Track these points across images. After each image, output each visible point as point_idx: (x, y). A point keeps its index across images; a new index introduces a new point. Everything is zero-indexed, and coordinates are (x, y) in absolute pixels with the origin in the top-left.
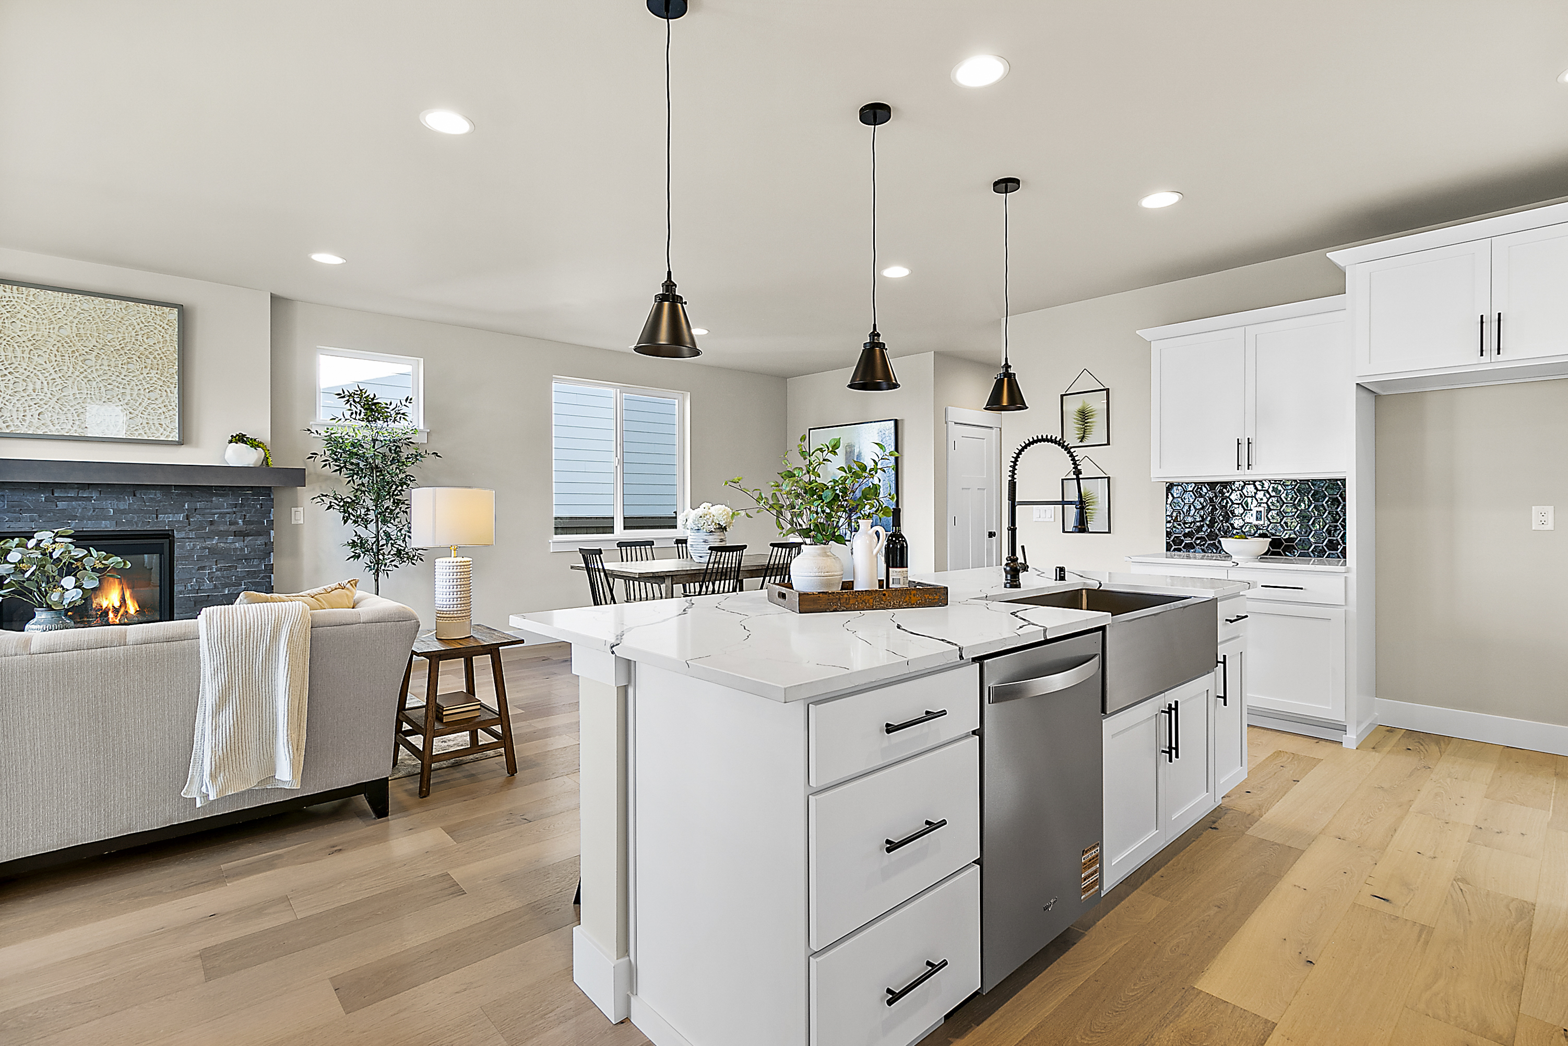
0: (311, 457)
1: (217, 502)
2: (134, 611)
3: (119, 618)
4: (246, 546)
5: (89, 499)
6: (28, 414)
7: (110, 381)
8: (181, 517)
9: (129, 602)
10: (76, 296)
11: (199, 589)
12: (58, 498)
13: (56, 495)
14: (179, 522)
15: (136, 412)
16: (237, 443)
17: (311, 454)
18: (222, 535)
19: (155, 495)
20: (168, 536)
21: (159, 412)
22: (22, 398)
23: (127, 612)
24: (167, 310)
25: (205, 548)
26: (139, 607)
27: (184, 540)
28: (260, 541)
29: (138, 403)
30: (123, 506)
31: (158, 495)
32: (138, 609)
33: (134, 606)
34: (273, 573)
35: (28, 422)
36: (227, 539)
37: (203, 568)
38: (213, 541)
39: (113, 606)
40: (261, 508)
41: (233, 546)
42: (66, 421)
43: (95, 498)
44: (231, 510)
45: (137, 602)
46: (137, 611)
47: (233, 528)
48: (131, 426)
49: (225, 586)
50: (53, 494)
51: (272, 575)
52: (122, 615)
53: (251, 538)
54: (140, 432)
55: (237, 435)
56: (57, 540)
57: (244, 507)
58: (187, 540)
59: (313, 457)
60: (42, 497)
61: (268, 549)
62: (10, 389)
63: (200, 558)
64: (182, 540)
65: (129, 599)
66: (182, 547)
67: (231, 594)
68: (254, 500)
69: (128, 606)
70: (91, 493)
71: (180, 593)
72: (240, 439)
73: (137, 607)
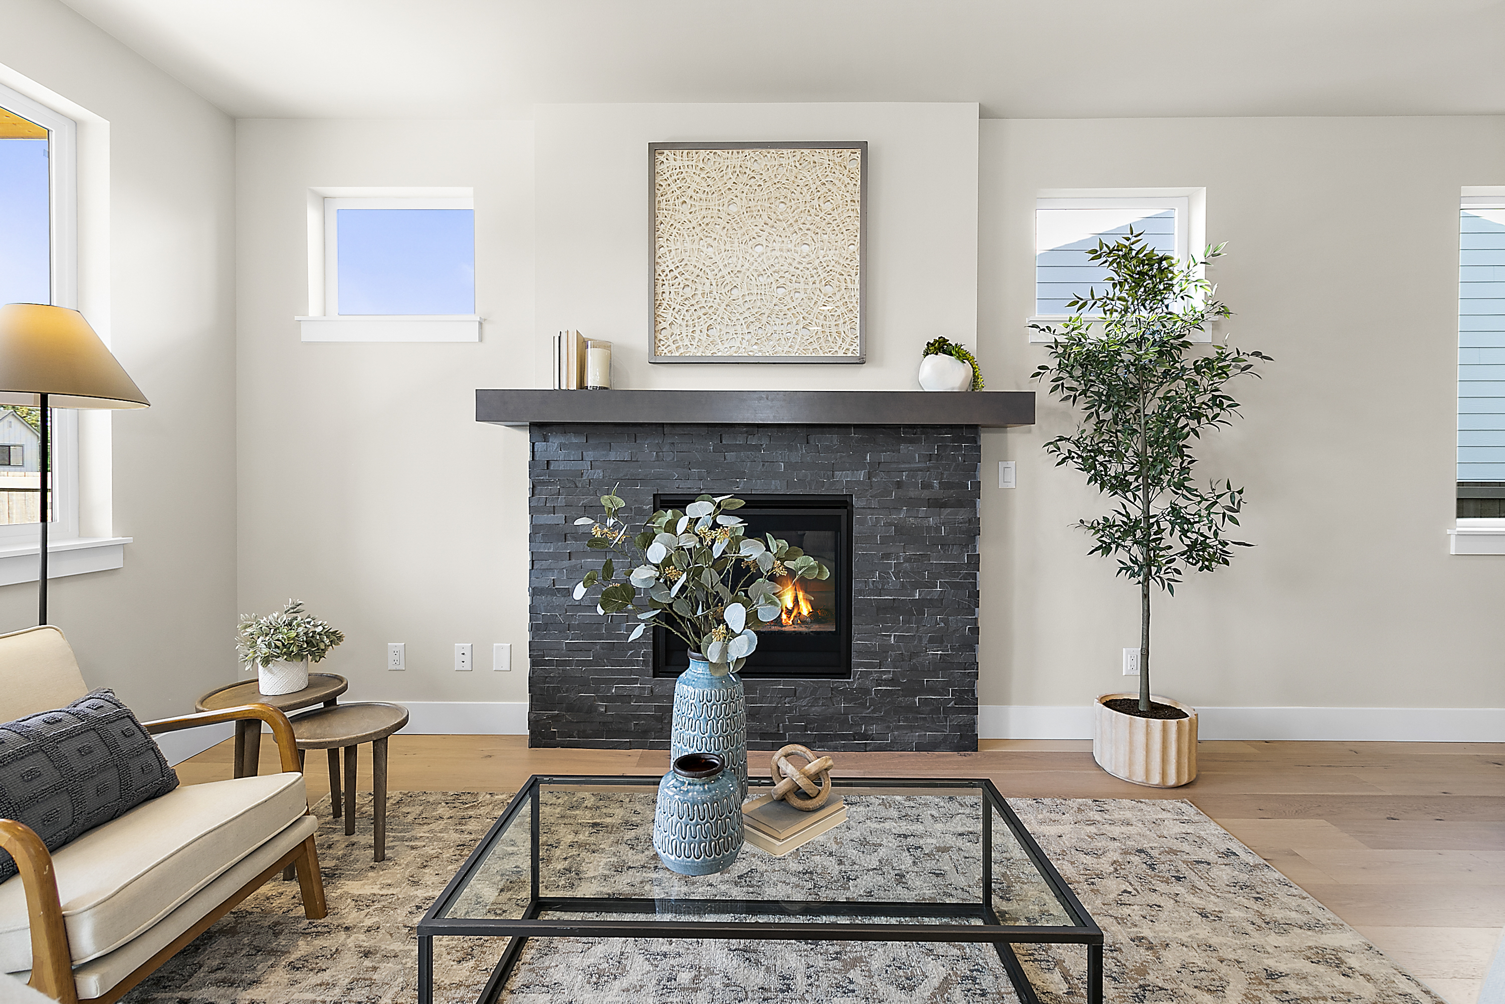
0: (1038, 374)
1: (906, 451)
2: (807, 613)
3: (792, 619)
4: (943, 524)
5: (758, 448)
6: (697, 329)
7: (781, 274)
8: (861, 475)
9: (802, 603)
10: (747, 152)
11: (883, 589)
12: (729, 448)
13: (724, 442)
14: (858, 482)
15: (810, 317)
16: (937, 354)
17: (1039, 368)
18: (913, 504)
19: (832, 442)
20: (844, 503)
21: (836, 314)
22: (691, 308)
23: (800, 613)
24: (846, 153)
25: (890, 524)
26: (812, 608)
27: (864, 511)
28: (962, 515)
29: (813, 302)
30: (795, 457)
31: (835, 442)
32: (811, 611)
33: (807, 607)
34: (979, 571)
35: (697, 340)
36: (918, 511)
37: (887, 556)
38: (900, 514)
39: (786, 608)
40: (964, 461)
41: (925, 523)
42: (735, 336)
43: (764, 446)
44: (923, 465)
45: (810, 603)
46: (810, 612)
47: (926, 494)
48: (805, 338)
49: (916, 586)
50: (721, 442)
51: (978, 572)
52: (795, 616)
53: (949, 510)
54: (816, 345)
55: (936, 341)
56: (720, 520)
57: (941, 460)
58: (868, 511)
59: (1039, 373)
60: (710, 446)
61: (972, 531)
62: (680, 295)
63: (885, 540)
64: (862, 510)
65: (802, 600)
66: (862, 522)
67: (923, 599)
68: (955, 449)
69: (801, 607)
70: (760, 439)
71: (860, 592)
72: (940, 347)
73: (810, 608)
